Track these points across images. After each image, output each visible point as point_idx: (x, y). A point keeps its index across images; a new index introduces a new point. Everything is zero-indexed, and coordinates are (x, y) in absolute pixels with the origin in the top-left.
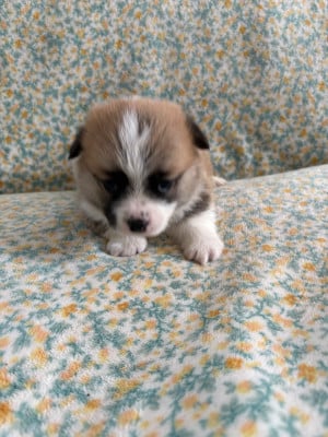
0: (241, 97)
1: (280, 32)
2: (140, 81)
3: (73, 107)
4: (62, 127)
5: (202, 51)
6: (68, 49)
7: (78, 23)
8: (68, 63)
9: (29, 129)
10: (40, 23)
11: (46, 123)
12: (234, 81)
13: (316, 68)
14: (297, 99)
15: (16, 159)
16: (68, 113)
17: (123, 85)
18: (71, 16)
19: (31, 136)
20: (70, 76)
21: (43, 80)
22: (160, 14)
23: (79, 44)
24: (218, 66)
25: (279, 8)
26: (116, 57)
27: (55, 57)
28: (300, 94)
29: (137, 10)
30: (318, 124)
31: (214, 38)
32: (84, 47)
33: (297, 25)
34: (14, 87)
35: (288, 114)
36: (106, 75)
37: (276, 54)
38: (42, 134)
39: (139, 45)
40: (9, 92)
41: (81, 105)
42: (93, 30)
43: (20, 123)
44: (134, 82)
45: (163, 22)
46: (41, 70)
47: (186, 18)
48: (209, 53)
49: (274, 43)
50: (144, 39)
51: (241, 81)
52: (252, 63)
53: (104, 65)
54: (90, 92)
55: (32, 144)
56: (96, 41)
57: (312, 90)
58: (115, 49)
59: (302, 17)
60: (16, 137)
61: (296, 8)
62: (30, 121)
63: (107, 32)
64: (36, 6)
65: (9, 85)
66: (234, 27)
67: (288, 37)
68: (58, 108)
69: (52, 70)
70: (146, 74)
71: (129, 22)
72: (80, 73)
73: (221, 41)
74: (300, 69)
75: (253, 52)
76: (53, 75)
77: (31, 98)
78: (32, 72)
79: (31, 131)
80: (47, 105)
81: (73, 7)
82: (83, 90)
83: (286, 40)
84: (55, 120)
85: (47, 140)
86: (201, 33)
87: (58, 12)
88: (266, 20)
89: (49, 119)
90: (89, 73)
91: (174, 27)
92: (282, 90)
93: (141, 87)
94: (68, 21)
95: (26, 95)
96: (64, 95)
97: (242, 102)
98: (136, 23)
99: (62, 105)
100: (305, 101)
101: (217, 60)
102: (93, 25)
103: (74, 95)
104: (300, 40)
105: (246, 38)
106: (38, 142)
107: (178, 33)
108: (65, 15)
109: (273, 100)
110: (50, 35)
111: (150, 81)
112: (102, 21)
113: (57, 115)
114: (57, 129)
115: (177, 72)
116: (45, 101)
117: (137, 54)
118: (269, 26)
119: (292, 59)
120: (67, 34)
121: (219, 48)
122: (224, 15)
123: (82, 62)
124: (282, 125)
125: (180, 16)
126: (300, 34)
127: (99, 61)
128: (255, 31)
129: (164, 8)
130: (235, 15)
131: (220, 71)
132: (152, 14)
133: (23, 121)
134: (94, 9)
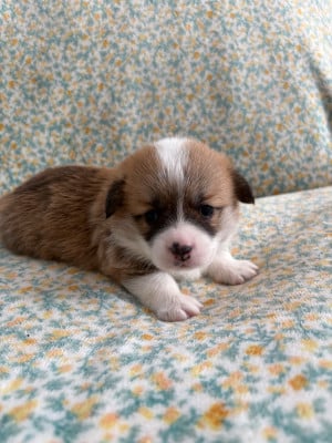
0: (209, 134)
1: (242, 80)
2: (119, 119)
3: (58, 140)
4: (48, 158)
5: (174, 94)
6: (56, 91)
7: (65, 68)
8: (55, 102)
9: (17, 159)
10: (32, 67)
11: (33, 154)
12: (202, 120)
13: (275, 111)
14: (259, 137)
15: (4, 186)
16: (54, 145)
17: (103, 122)
18: (59, 62)
19: (19, 165)
20: (56, 113)
21: (32, 116)
22: (138, 62)
23: (66, 86)
24: (188, 107)
25: (241, 60)
26: (98, 97)
27: (43, 97)
28: (261, 133)
29: (118, 59)
30: (278, 160)
31: (184, 83)
32: (70, 89)
33: (257, 74)
34: (6, 122)
35: (251, 149)
36: (89, 113)
37: (239, 98)
38: (29, 164)
39: (119, 88)
40: (1, 126)
41: (65, 140)
42: (78, 74)
43: (9, 154)
44: (114, 120)
45: (140, 69)
46: (31, 107)
47: (161, 66)
48: (180, 96)
49: (237, 89)
50: (123, 83)
51: (209, 121)
52: (218, 105)
53: (87, 104)
54: (74, 127)
55: (19, 174)
56: (81, 84)
57: (271, 130)
58: (97, 91)
59: (262, 67)
60: (5, 165)
61: (256, 60)
62: (18, 152)
63: (91, 76)
64: (29, 52)
66: (202, 74)
67: (249, 84)
68: (44, 141)
69: (41, 108)
70: (124, 112)
71: (110, 68)
72: (66, 110)
73: (190, 86)
74: (259, 112)
75: (219, 96)
76: (41, 112)
77: (20, 131)
78: (23, 109)
79: (20, 161)
80: (35, 138)
81: (61, 55)
82: (67, 125)
83: (247, 87)
84: (41, 151)
85: (34, 169)
86: (173, 79)
87: (48, 58)
88: (230, 69)
89: (35, 151)
90: (74, 111)
91: (149, 73)
92: (245, 128)
93: (119, 124)
94: (56, 66)
95: (16, 129)
96: (51, 129)
97: (210, 139)
98: (117, 69)
99: (48, 138)
100: (265, 139)
101: (187, 101)
102: (78, 70)
103: (59, 129)
104: (260, 87)
105: (213, 84)
106: (25, 171)
107: (153, 78)
108: (54, 62)
109: (237, 138)
110: (40, 78)
111: (127, 119)
112: (86, 67)
113: (43, 147)
114: (43, 159)
115: (151, 112)
116: (33, 134)
117: (117, 95)
118: (232, 75)
119: (253, 103)
120: (55, 77)
121: (189, 92)
122: (194, 65)
123: (67, 101)
124: (246, 160)
125: (155, 65)
126: (259, 82)
127: (83, 101)
128: (221, 79)
129: (141, 57)
130: (203, 64)
131: (190, 111)
132: (130, 63)
133: (13, 152)
134: (79, 56)
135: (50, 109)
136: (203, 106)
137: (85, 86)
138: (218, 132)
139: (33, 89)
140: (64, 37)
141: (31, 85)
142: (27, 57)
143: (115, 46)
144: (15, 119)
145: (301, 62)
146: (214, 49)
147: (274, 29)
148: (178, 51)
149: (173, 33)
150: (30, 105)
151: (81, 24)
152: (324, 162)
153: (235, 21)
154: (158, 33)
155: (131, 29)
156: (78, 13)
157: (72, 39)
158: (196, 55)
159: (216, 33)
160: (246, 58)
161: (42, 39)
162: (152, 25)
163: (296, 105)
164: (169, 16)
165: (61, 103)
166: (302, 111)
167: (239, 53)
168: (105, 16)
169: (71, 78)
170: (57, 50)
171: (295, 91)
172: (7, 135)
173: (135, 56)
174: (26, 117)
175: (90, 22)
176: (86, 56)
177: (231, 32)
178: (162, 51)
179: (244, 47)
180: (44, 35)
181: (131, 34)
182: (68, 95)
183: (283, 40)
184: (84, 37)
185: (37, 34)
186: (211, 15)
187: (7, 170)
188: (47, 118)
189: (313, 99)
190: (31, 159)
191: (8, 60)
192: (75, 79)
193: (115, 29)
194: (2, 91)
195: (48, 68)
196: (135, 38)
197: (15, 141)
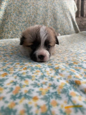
135: (22, 18)
136: (52, 20)
137: (29, 14)
138: (55, 25)
139: (18, 14)
140: (25, 3)
141: (18, 13)
142: (17, 7)
143: (35, 6)
144: (14, 20)
145: (68, 13)
146: (53, 9)
147: (64, 6)
148: (47, 9)
149: (46, 5)
150: (18, 17)
151: (29, 1)
152: (72, 31)
153: (57, 4)
154: (43, 5)
155: (38, 3)
157: (26, 4)
158: (51, 10)
159: (54, 6)
160: (59, 11)
161: (20, 3)
162: (42, 3)
163: (68, 21)
165: (24, 17)
166: (69, 22)
167: (58, 10)
169: (26, 12)
170: (23, 6)
171: (67, 18)
172: (13, 23)
174: (17, 20)
176: (29, 8)
177: (56, 6)
178: (44, 8)
179: (59, 9)
180: (20, 2)
181: (38, 4)
182: (26, 15)
183: (65, 8)
184: (29, 4)
186: (53, 2)
187: (13, 31)
188: (21, 20)
189: (70, 20)
190: (18, 29)
191: (13, 7)
192: (27, 12)
193: (35, 3)
194: (11, 14)
195: (22, 10)
196: (39, 5)
197: (14, 25)
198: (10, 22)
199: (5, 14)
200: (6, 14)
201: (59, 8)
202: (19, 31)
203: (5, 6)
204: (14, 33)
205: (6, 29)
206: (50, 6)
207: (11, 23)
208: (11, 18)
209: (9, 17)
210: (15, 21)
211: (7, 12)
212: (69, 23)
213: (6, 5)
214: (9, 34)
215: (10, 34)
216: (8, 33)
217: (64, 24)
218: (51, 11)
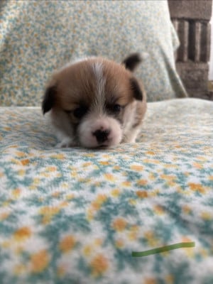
6: (50, 51)
7: (55, 41)
8: (49, 56)
9: (28, 83)
10: (38, 38)
11: (37, 82)
13: (149, 69)
15: (20, 97)
18: (52, 37)
19: (29, 87)
20: (49, 62)
21: (37, 63)
22: (89, 42)
23: (55, 49)
27: (43, 53)
29: (80, 39)
32: (57, 51)
34: (23, 64)
40: (20, 66)
43: (24, 81)
47: (100, 45)
55: (29, 91)
57: (147, 77)
58: (70, 53)
60: (21, 86)
62: (29, 80)
63: (67, 46)
64: (36, 31)
65: (20, 63)
66: (118, 51)
68: (43, 75)
69: (42, 59)
72: (54, 61)
73: (113, 55)
76: (42, 61)
77: (30, 69)
78: (32, 59)
79: (29, 85)
80: (38, 74)
81: (53, 34)
82: (55, 68)
84: (41, 80)
85: (36, 89)
86: (105, 51)
87: (46, 35)
89: (38, 80)
90: (58, 62)
91: (94, 48)
94: (50, 39)
98: (80, 44)
99: (45, 74)
100: (145, 81)
102: (61, 42)
103: (51, 70)
108: (49, 37)
110: (42, 44)
112: (65, 41)
113: (42, 78)
114: (42, 84)
116: (37, 71)
120: (49, 44)
122: (114, 46)
123: (55, 57)
125: (97, 44)
127: (63, 57)
129: (91, 40)
130: (118, 46)
133: (26, 80)
134: (62, 36)
135: (46, 60)
137: (64, 50)
139: (38, 49)
140: (54, 26)
141: (37, 47)
142: (35, 33)
143: (79, 33)
144: (28, 63)
146: (123, 40)
147: (147, 34)
148: (107, 39)
149: (105, 30)
150: (36, 57)
151: (63, 20)
152: (167, 92)
153: (131, 29)
154: (98, 30)
155: (86, 26)
156: (62, 15)
157: (57, 27)
158: (115, 42)
159: (123, 33)
160: (136, 45)
161: (43, 25)
162: (96, 26)
163: (157, 68)
164: (103, 23)
165: (52, 57)
166: (159, 71)
168: (74, 18)
170: (51, 32)
171: (156, 61)
172: (23, 71)
173: (88, 39)
174: (33, 63)
175: (67, 20)
176: (65, 36)
177: (130, 33)
178: (100, 38)
179: (135, 40)
180: (44, 23)
181: (86, 28)
182: (55, 54)
183: (151, 39)
184: (64, 27)
185: (41, 23)
186: (122, 24)
187: (22, 89)
188: (45, 64)
189: (163, 66)
190: (35, 84)
191: (25, 33)
192: (59, 46)
193: (79, 25)
194: (21, 48)
195: (46, 40)
196: (88, 30)
197: (27, 74)
198: (17, 67)
199: (5, 48)
200: (8, 50)
201: (135, 38)
202: (38, 91)
203: (6, 31)
204: (25, 95)
205: (6, 83)
206: (115, 32)
207: (18, 72)
208: (20, 58)
209: (15, 56)
210: (29, 67)
211: (10, 43)
212: (159, 73)
213: (8, 29)
214: (15, 96)
215: (17, 96)
216: (10, 95)
217: (147, 74)
218: (116, 44)
